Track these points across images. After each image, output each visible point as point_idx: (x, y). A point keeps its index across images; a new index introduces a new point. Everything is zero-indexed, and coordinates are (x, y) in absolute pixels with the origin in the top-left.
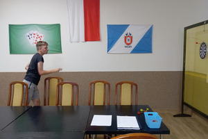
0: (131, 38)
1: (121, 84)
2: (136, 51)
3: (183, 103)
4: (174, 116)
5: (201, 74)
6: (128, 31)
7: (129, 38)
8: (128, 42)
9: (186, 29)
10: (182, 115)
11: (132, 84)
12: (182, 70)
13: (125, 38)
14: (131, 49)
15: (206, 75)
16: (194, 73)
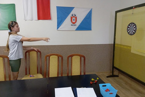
0: (76, 18)
1: (72, 56)
2: (79, 28)
3: (114, 67)
4: (107, 77)
5: (126, 46)
6: (73, 12)
7: (74, 19)
8: (74, 22)
9: (117, 12)
10: (113, 76)
11: (81, 56)
12: (113, 43)
13: (71, 18)
14: (76, 27)
15: (131, 47)
16: (121, 45)
